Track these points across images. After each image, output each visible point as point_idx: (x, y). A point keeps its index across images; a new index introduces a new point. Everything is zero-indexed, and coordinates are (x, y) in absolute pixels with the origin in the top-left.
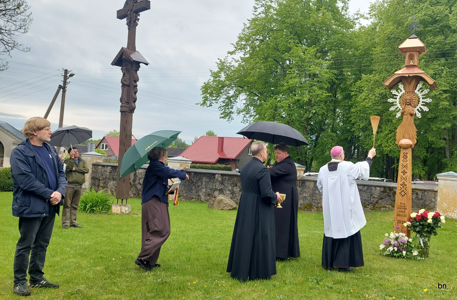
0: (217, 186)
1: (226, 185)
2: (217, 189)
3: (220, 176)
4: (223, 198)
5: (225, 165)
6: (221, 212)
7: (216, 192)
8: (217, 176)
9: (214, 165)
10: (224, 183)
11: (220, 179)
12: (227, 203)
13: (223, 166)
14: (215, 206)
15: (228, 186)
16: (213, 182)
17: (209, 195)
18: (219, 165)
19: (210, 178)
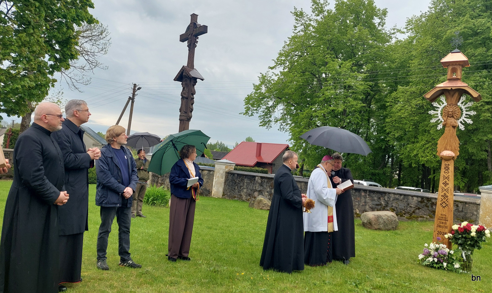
0: (257, 188)
1: (265, 186)
2: (257, 190)
3: (260, 178)
4: (262, 198)
5: (262, 169)
6: (260, 211)
7: (256, 192)
8: (257, 178)
9: (252, 168)
10: (263, 185)
11: (260, 181)
12: (265, 204)
13: (261, 169)
14: (255, 205)
15: (266, 188)
16: (254, 184)
17: (249, 195)
18: (257, 168)
19: (251, 179)
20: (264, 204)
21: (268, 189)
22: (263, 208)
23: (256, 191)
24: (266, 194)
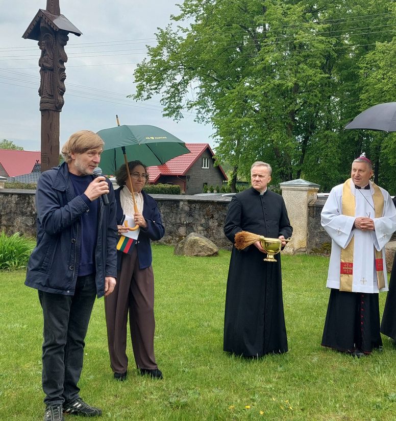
3: (186, 203)
4: (197, 238)
5: (171, 185)
6: (197, 260)
7: (181, 228)
8: (181, 203)
9: (154, 186)
10: (193, 214)
11: (187, 208)
12: (203, 246)
13: (168, 186)
15: (199, 218)
16: (176, 213)
17: (170, 233)
20: (201, 247)
21: (203, 221)
22: (200, 254)
23: (181, 225)
24: (200, 228)
